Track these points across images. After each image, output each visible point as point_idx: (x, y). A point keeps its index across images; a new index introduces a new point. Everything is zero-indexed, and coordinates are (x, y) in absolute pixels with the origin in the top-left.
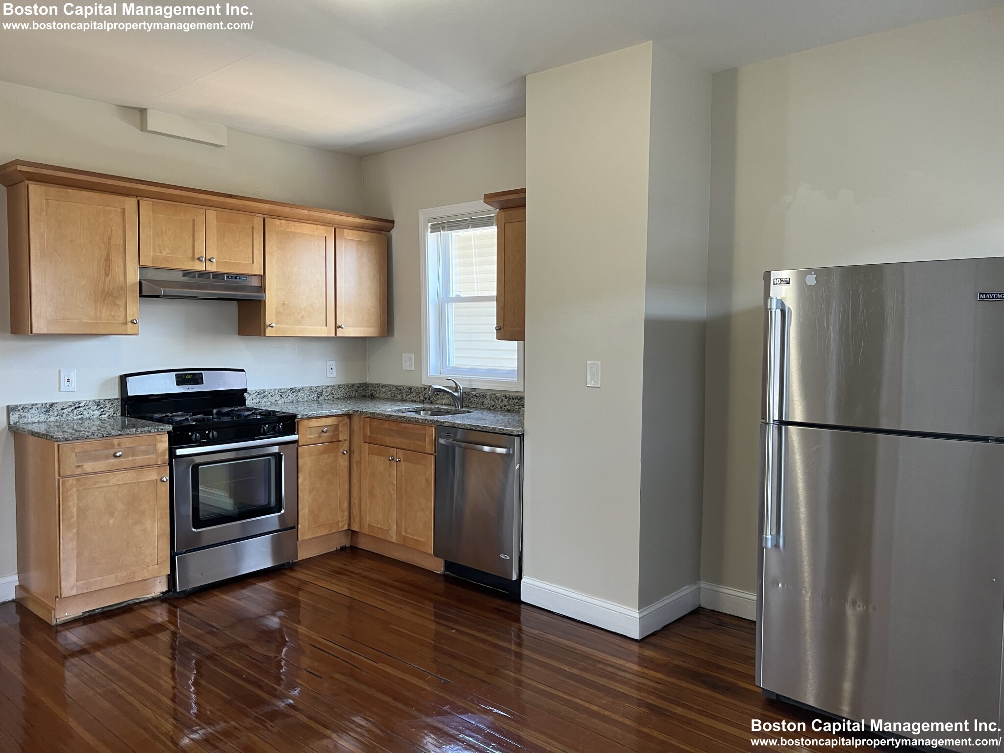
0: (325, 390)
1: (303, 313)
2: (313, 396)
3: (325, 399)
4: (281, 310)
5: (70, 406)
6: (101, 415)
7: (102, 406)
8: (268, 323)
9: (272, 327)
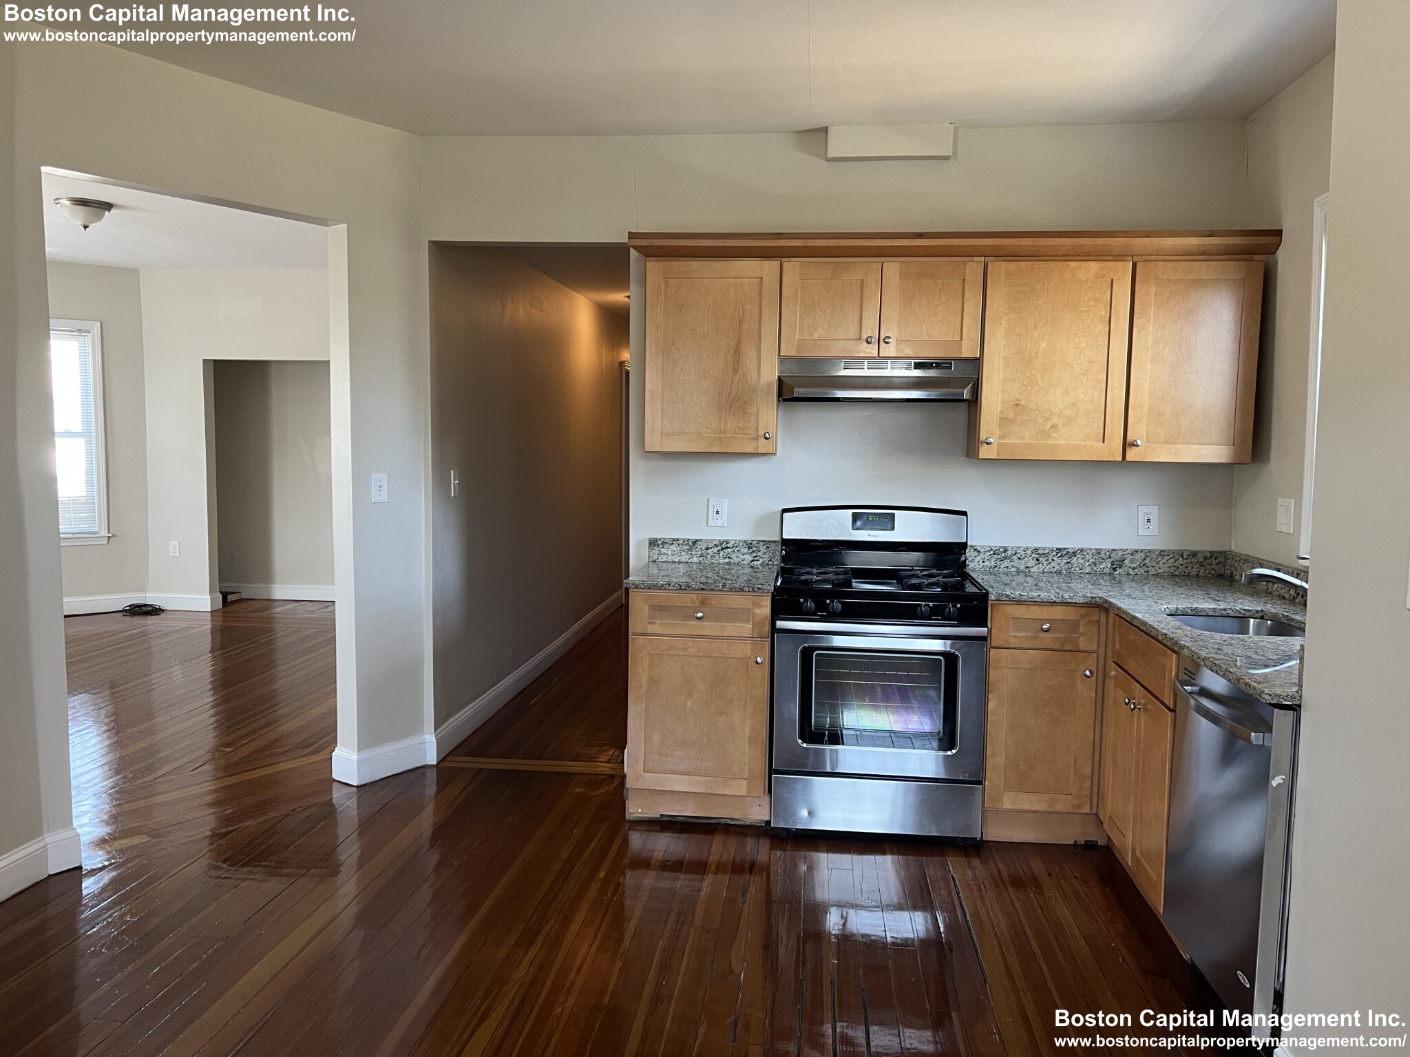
0: (1129, 557)
1: (1055, 420)
2: (1104, 566)
3: (1128, 574)
4: (1011, 416)
5: (716, 546)
6: (752, 561)
7: (754, 549)
8: (983, 436)
9: (988, 444)
